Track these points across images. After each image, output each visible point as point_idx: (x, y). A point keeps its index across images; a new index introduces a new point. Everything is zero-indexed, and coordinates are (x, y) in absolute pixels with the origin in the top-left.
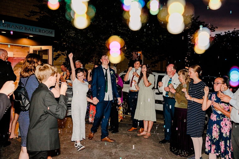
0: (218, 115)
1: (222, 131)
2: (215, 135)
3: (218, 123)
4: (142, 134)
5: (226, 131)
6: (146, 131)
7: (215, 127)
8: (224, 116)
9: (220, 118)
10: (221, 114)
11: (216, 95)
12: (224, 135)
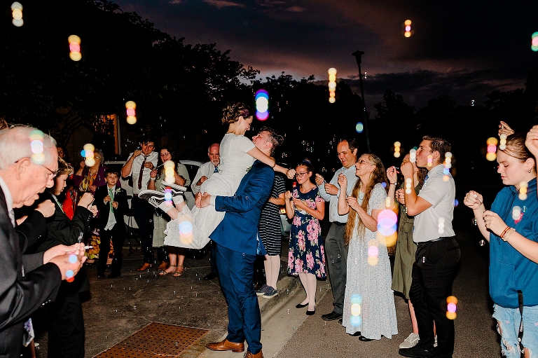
0: (303, 217)
1: (310, 238)
2: (302, 245)
3: (303, 227)
4: (168, 271)
5: (314, 238)
6: (174, 266)
7: (300, 236)
8: (310, 217)
9: (305, 221)
10: (306, 215)
11: (299, 190)
12: (312, 244)
